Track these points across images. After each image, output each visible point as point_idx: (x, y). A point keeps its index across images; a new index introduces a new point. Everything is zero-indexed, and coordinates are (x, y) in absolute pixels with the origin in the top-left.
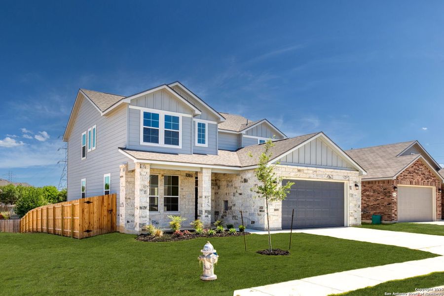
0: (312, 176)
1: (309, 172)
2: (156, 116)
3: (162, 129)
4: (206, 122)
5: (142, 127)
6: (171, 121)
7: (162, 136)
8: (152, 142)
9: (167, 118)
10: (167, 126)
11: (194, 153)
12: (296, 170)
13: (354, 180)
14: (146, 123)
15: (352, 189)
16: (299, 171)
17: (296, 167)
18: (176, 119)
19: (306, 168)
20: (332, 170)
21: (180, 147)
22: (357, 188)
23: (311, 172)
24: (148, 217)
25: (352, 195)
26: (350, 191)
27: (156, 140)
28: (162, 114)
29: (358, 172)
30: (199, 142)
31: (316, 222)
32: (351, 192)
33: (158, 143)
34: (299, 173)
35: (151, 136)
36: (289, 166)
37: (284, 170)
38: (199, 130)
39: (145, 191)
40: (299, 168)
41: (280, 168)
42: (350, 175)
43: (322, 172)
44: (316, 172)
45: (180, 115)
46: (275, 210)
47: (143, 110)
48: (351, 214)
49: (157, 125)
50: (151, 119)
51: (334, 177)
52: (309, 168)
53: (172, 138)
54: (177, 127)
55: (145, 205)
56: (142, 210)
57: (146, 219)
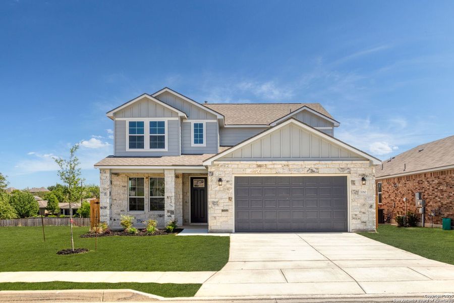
0: (281, 171)
1: (276, 166)
2: (141, 124)
3: (147, 135)
4: (204, 122)
5: (128, 135)
6: (157, 127)
7: (147, 142)
8: (138, 148)
9: (153, 124)
10: (152, 131)
11: (182, 154)
12: (255, 166)
13: (361, 173)
14: (131, 131)
15: (356, 184)
16: (260, 166)
17: (255, 162)
18: (162, 124)
19: (271, 162)
20: (317, 162)
21: (166, 149)
22: (364, 182)
23: (280, 166)
24: (108, 216)
25: (356, 192)
26: (353, 186)
27: (142, 146)
28: (147, 121)
29: (368, 162)
30: (196, 142)
31: (295, 225)
32: (354, 188)
33: (143, 148)
34: (259, 169)
35: (137, 142)
36: (242, 162)
37: (236, 166)
38: (196, 131)
39: (105, 193)
40: (259, 163)
41: (230, 165)
42: (352, 166)
43: (298, 165)
44: (288, 166)
45: (165, 120)
46: (223, 211)
47: (128, 120)
48: (354, 216)
49: (142, 131)
50: (136, 127)
51: (320, 171)
52: (274, 162)
53: (158, 142)
54: (163, 131)
55: (106, 206)
56: (103, 210)
57: (106, 218)
